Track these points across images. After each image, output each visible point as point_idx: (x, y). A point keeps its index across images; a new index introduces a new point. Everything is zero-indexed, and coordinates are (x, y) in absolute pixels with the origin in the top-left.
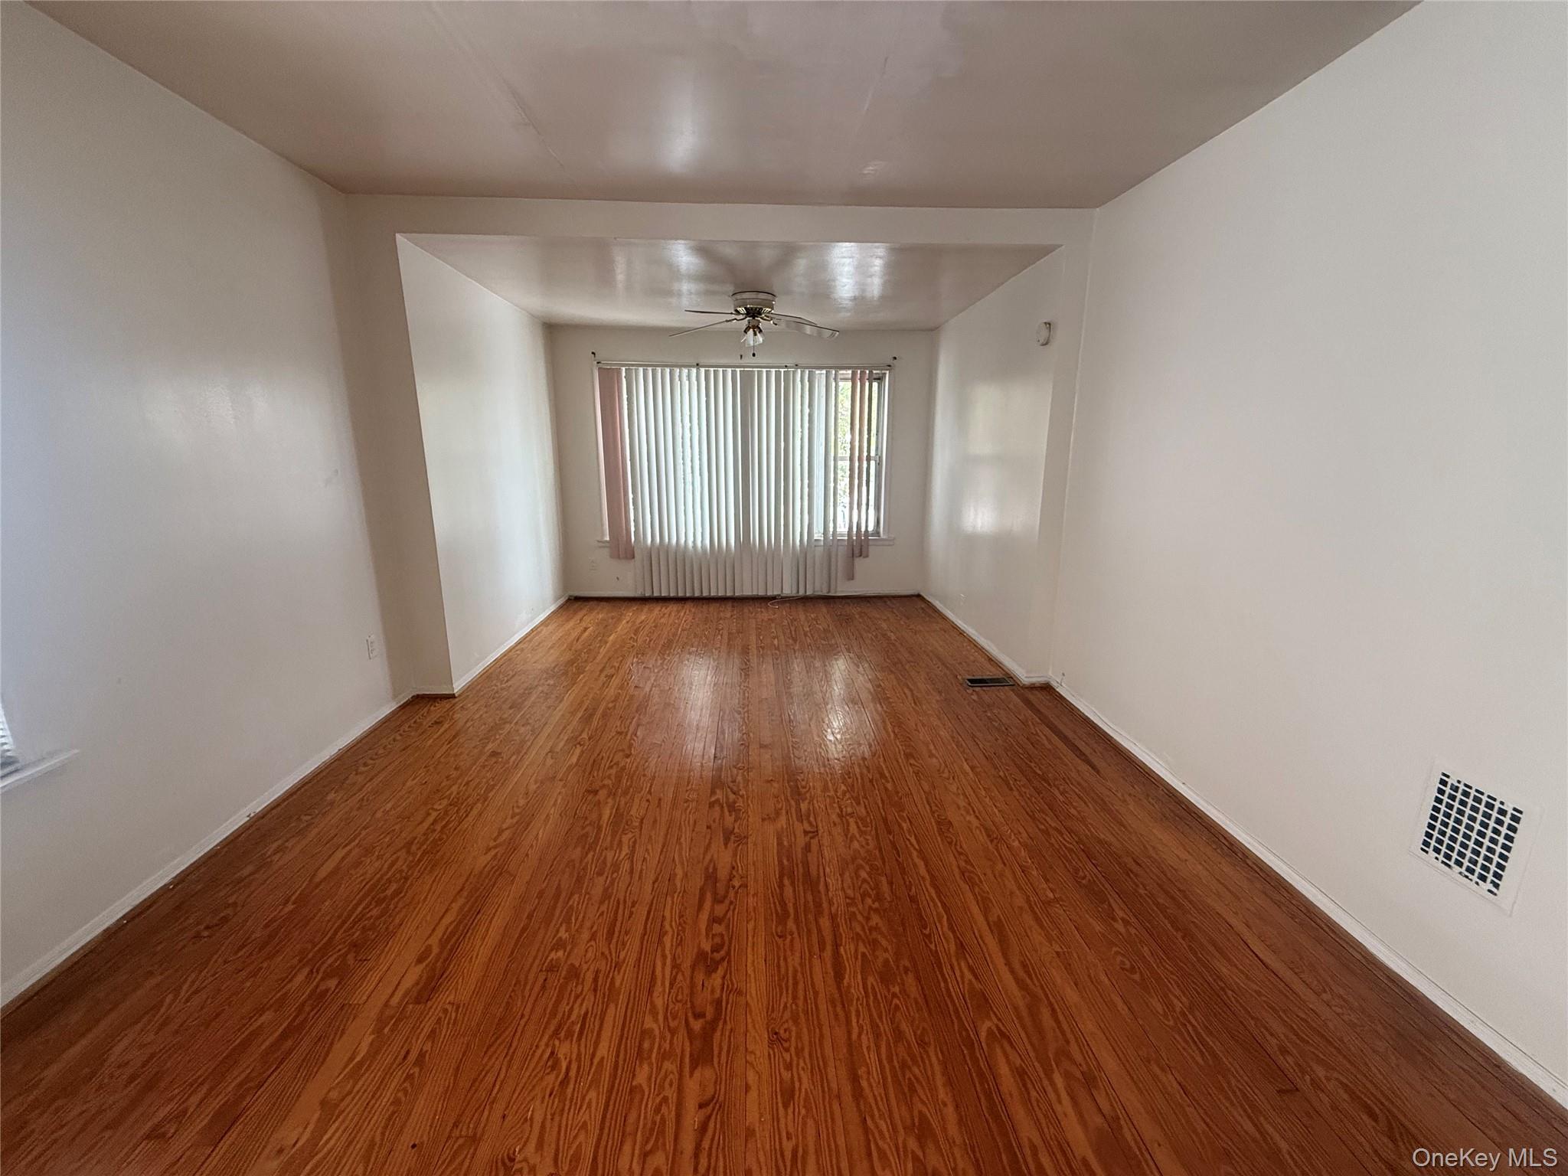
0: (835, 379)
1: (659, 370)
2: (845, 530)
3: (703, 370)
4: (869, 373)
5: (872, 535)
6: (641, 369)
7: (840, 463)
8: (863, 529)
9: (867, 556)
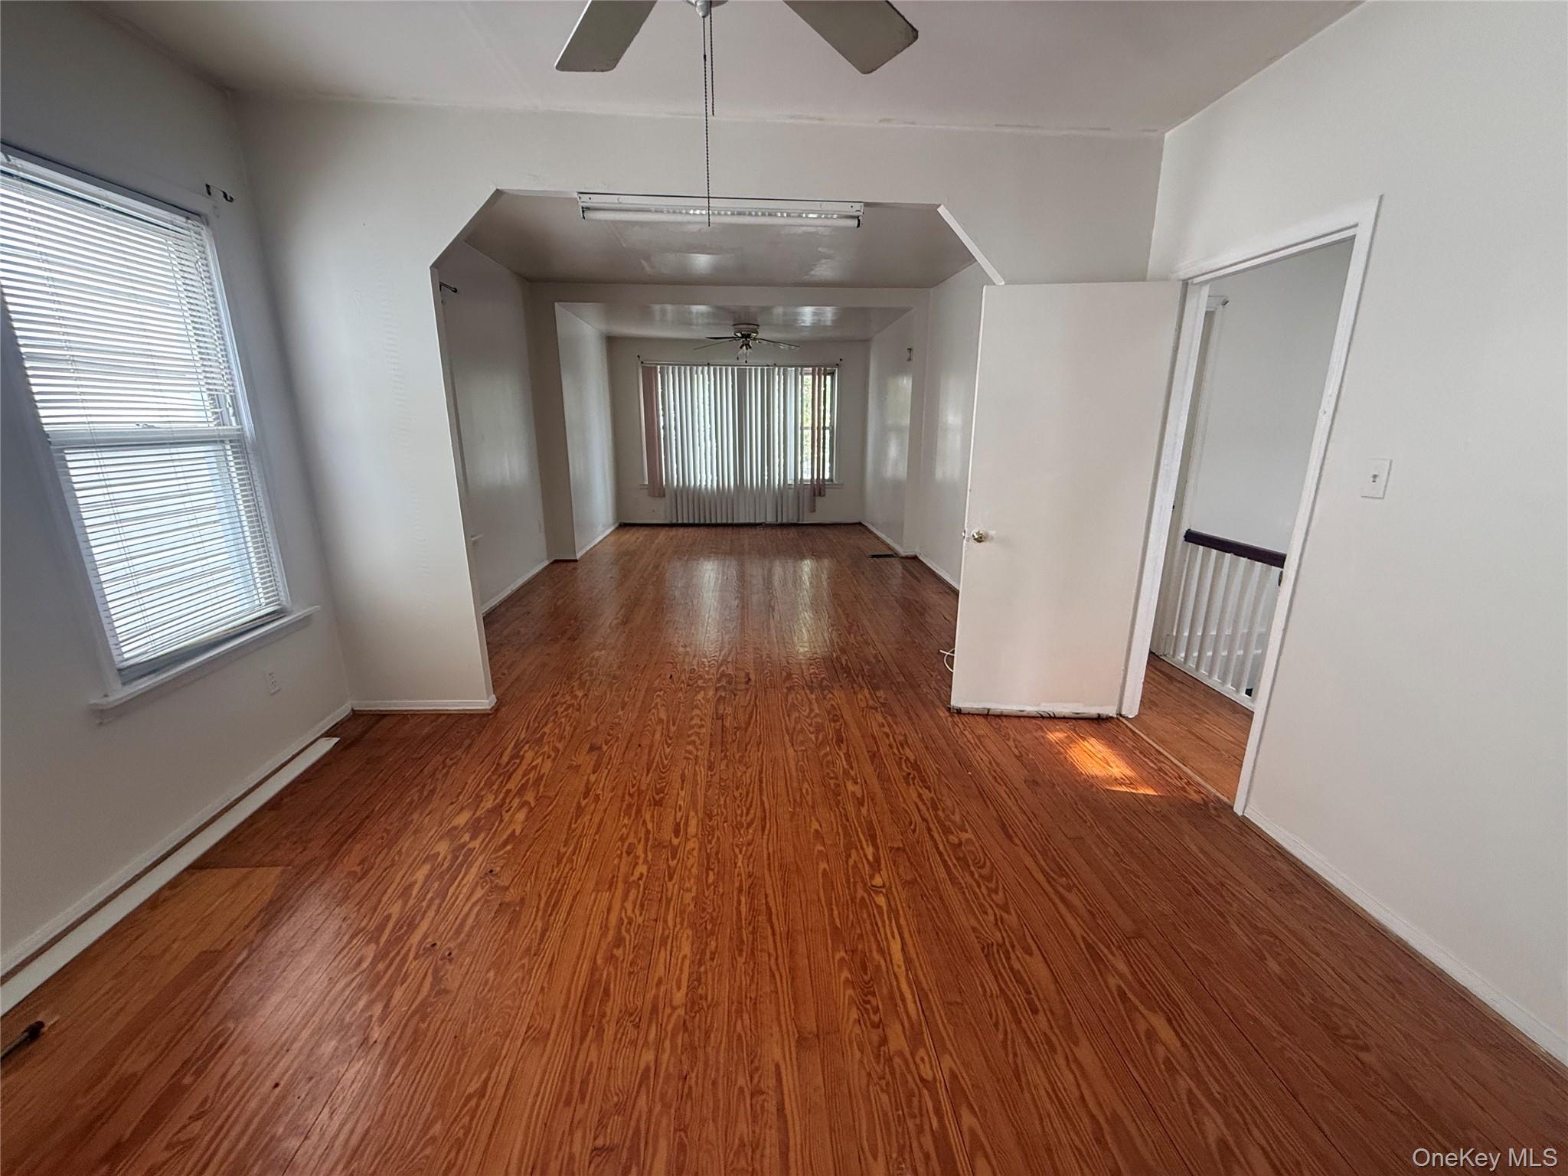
0: (801, 374)
1: (683, 368)
2: (809, 477)
3: (712, 368)
4: (822, 370)
5: (828, 480)
6: (671, 367)
7: (805, 432)
8: (821, 477)
9: (824, 496)
